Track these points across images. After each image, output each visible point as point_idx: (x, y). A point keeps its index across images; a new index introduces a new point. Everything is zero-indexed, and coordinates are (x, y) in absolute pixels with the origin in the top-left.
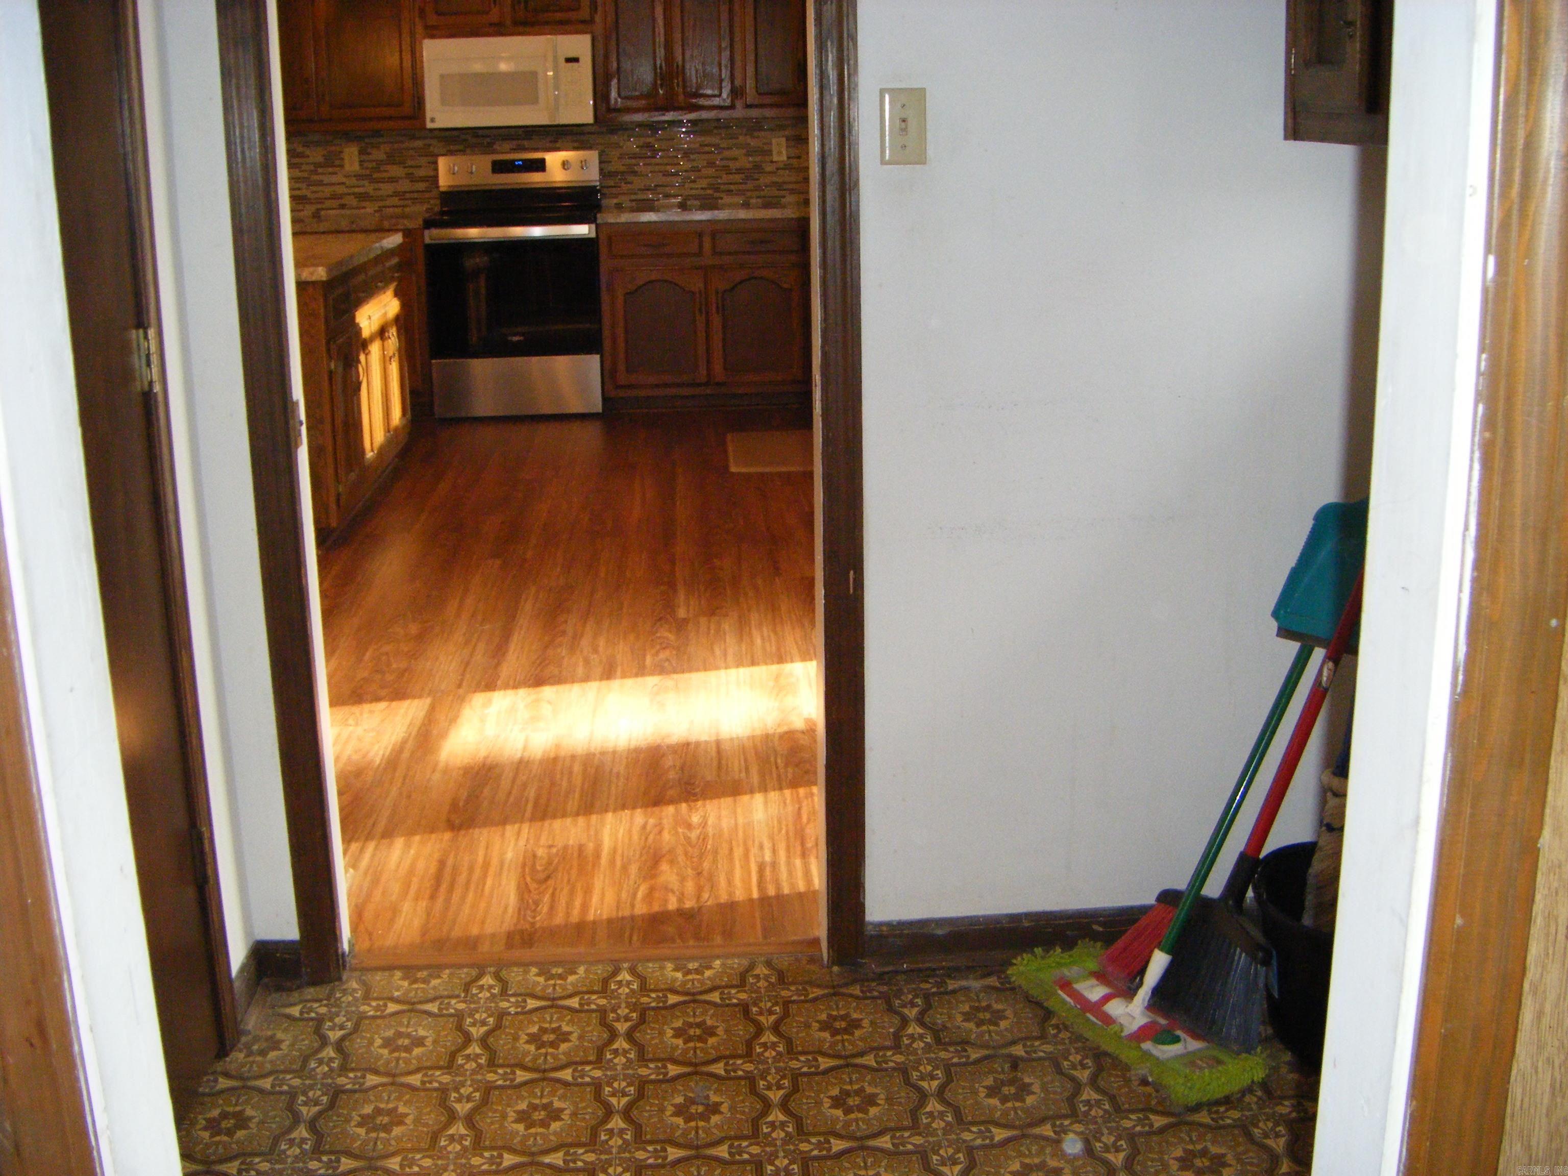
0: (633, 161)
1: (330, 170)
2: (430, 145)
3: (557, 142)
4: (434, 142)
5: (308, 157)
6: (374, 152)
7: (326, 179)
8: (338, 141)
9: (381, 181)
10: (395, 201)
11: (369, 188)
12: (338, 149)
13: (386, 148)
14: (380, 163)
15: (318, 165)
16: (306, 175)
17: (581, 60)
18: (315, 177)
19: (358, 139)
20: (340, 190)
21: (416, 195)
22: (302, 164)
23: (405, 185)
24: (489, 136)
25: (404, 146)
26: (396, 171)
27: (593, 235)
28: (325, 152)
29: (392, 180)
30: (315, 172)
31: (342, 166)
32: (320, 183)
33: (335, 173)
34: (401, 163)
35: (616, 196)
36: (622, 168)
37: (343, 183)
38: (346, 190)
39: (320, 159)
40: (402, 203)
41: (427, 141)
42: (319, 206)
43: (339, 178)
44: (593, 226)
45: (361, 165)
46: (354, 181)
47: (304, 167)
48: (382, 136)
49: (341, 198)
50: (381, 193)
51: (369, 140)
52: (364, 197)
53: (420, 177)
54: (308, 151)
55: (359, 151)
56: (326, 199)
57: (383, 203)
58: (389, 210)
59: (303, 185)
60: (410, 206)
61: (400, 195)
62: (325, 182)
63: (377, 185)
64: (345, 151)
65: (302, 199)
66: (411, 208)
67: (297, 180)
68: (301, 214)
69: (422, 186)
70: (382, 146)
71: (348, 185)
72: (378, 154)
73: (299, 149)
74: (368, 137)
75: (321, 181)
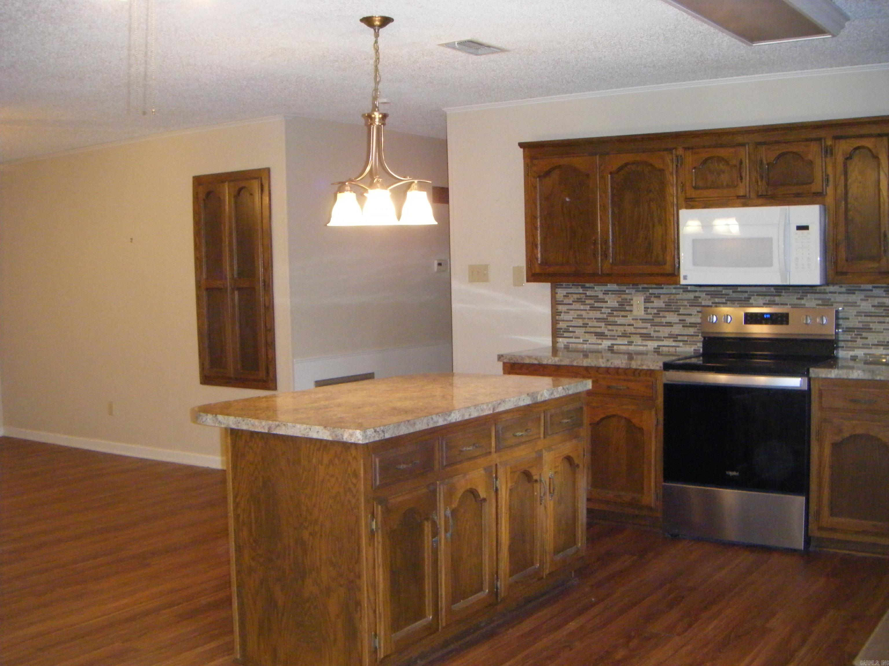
0: (869, 319)
1: (623, 313)
2: (700, 297)
3: (803, 299)
4: (703, 295)
5: (607, 302)
6: (656, 301)
7: (620, 320)
8: (630, 291)
9: (661, 325)
10: (670, 342)
11: (650, 330)
12: (629, 297)
14: (660, 310)
15: (614, 309)
16: (605, 316)
17: (810, 228)
18: (611, 319)
19: (644, 289)
20: (630, 330)
21: (686, 338)
22: (602, 307)
23: (677, 330)
24: (746, 292)
25: (678, 297)
26: (672, 318)
27: (806, 388)
28: (620, 300)
29: (669, 324)
30: (611, 314)
31: (631, 311)
32: (615, 324)
33: (626, 316)
34: (676, 311)
35: (853, 349)
36: (860, 325)
37: (633, 325)
38: (633, 331)
39: (616, 305)
40: (674, 344)
41: (697, 294)
43: (629, 320)
44: (806, 379)
45: (645, 311)
46: (640, 324)
47: (603, 310)
48: (662, 288)
49: (630, 337)
50: (661, 334)
51: (651, 291)
52: (647, 337)
53: (690, 323)
54: (607, 298)
55: (645, 299)
56: (618, 336)
57: (661, 343)
58: (665, 349)
59: (603, 324)
60: (681, 347)
61: (674, 337)
62: (618, 323)
63: (657, 328)
64: (635, 299)
65: (601, 335)
66: (682, 348)
67: (598, 320)
68: (600, 347)
69: (691, 331)
70: (662, 296)
71: (635, 326)
72: (658, 303)
73: (601, 296)
74: (652, 288)
75: (616, 322)
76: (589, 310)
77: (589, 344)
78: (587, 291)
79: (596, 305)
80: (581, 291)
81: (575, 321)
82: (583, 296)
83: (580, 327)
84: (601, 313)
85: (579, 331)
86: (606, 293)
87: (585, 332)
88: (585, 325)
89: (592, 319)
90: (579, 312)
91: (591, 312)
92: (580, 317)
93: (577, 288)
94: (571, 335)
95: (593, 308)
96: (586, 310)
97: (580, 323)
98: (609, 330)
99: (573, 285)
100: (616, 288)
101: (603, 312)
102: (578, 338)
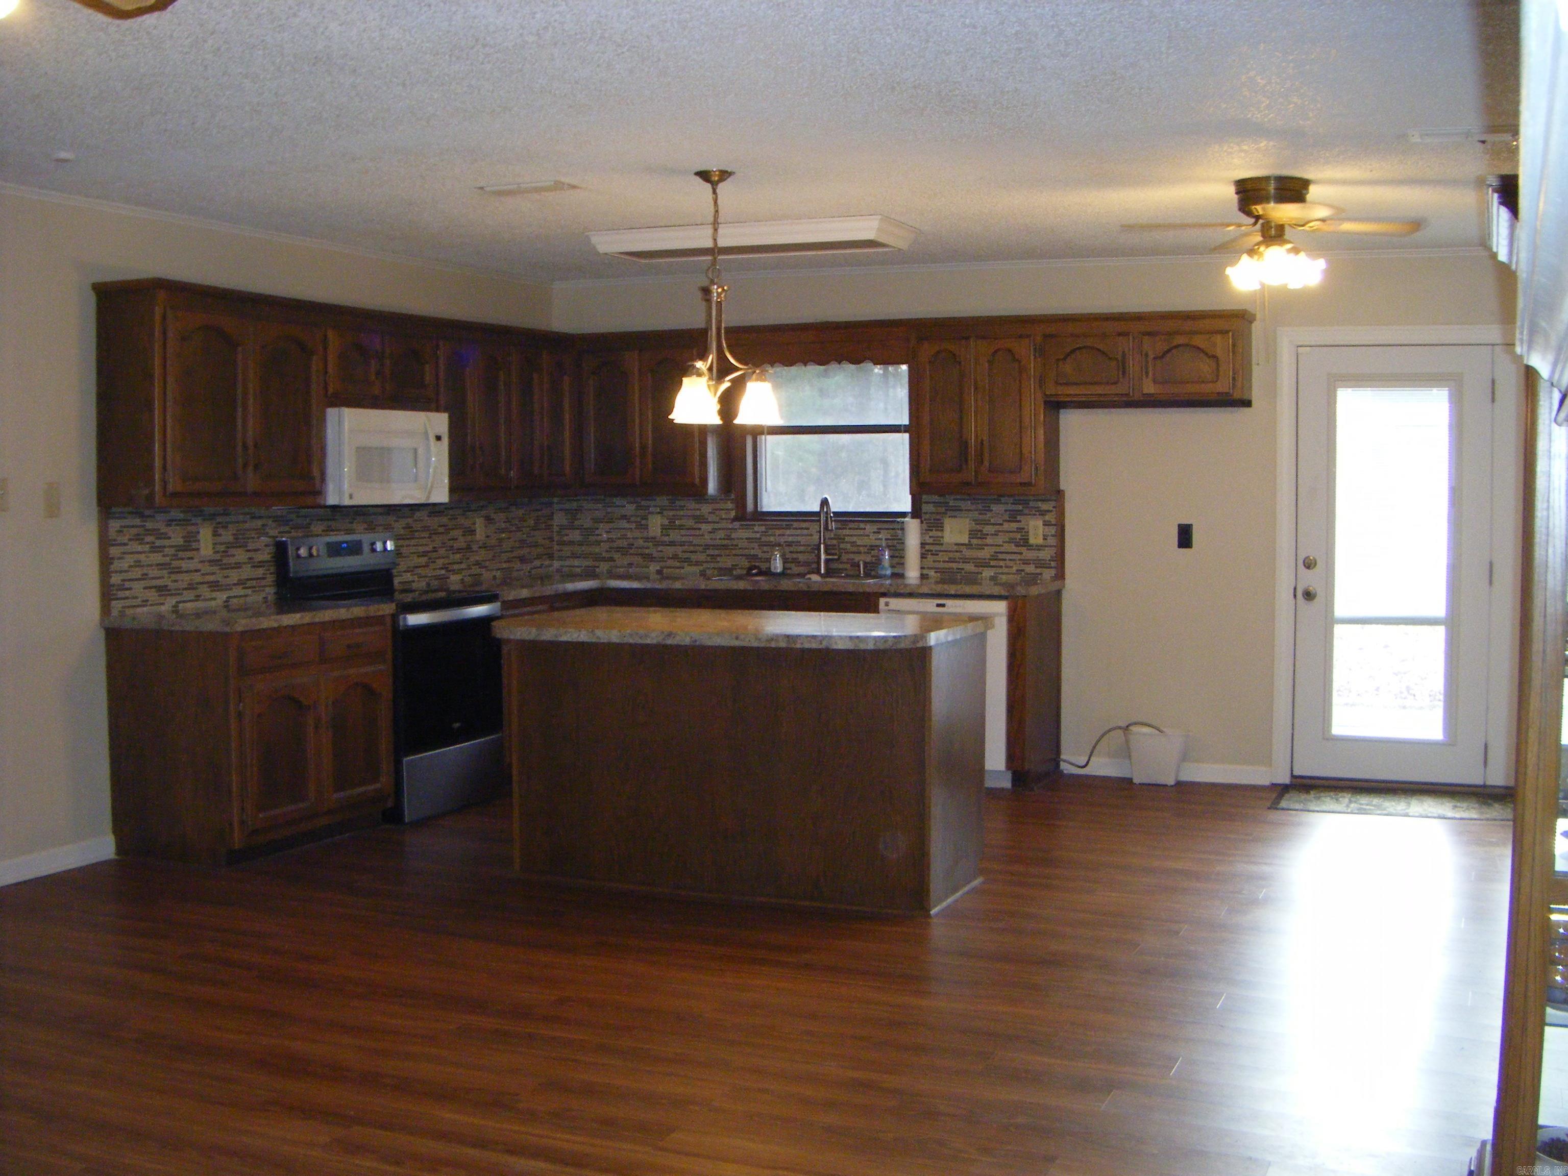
1: (189, 554)
2: (266, 525)
4: (269, 522)
5: (170, 538)
6: (224, 533)
7: (184, 565)
8: (194, 520)
9: (229, 567)
10: (239, 591)
11: (219, 575)
12: (193, 529)
13: (232, 529)
14: (228, 546)
15: (179, 548)
16: (168, 560)
18: (175, 563)
19: (212, 517)
20: (197, 578)
21: (254, 583)
22: (164, 547)
23: (246, 572)
25: (247, 526)
26: (240, 555)
28: (184, 533)
29: (238, 566)
30: (175, 557)
31: (198, 549)
32: (179, 571)
33: (192, 558)
34: (245, 546)
37: (199, 571)
38: (201, 579)
39: (181, 541)
40: (242, 592)
41: (263, 521)
42: (179, 598)
43: (196, 564)
45: (213, 548)
46: (206, 568)
47: (167, 551)
48: (230, 514)
49: (196, 588)
50: (228, 581)
51: (219, 519)
52: (215, 586)
53: (260, 562)
54: (169, 531)
55: (213, 531)
56: (184, 589)
57: (231, 593)
58: (235, 601)
59: (165, 573)
60: (251, 596)
61: (241, 582)
62: (184, 569)
63: (226, 572)
64: (201, 531)
65: (163, 590)
66: (252, 598)
67: (161, 566)
68: (163, 608)
69: (260, 572)
70: (230, 526)
71: (202, 572)
72: (227, 536)
73: (163, 529)
74: (219, 515)
75: (181, 567)
76: (150, 552)
77: (151, 605)
78: (146, 521)
79: (159, 543)
80: (137, 521)
81: (132, 571)
82: (141, 530)
83: (136, 580)
84: (164, 556)
85: (138, 587)
86: (170, 523)
87: (145, 588)
88: (145, 577)
89: (152, 565)
90: (137, 556)
91: (151, 555)
92: (138, 564)
93: (135, 518)
94: (127, 593)
95: (155, 549)
96: (144, 552)
97: (137, 573)
98: (174, 581)
100: (182, 516)
101: (165, 553)
102: (136, 598)
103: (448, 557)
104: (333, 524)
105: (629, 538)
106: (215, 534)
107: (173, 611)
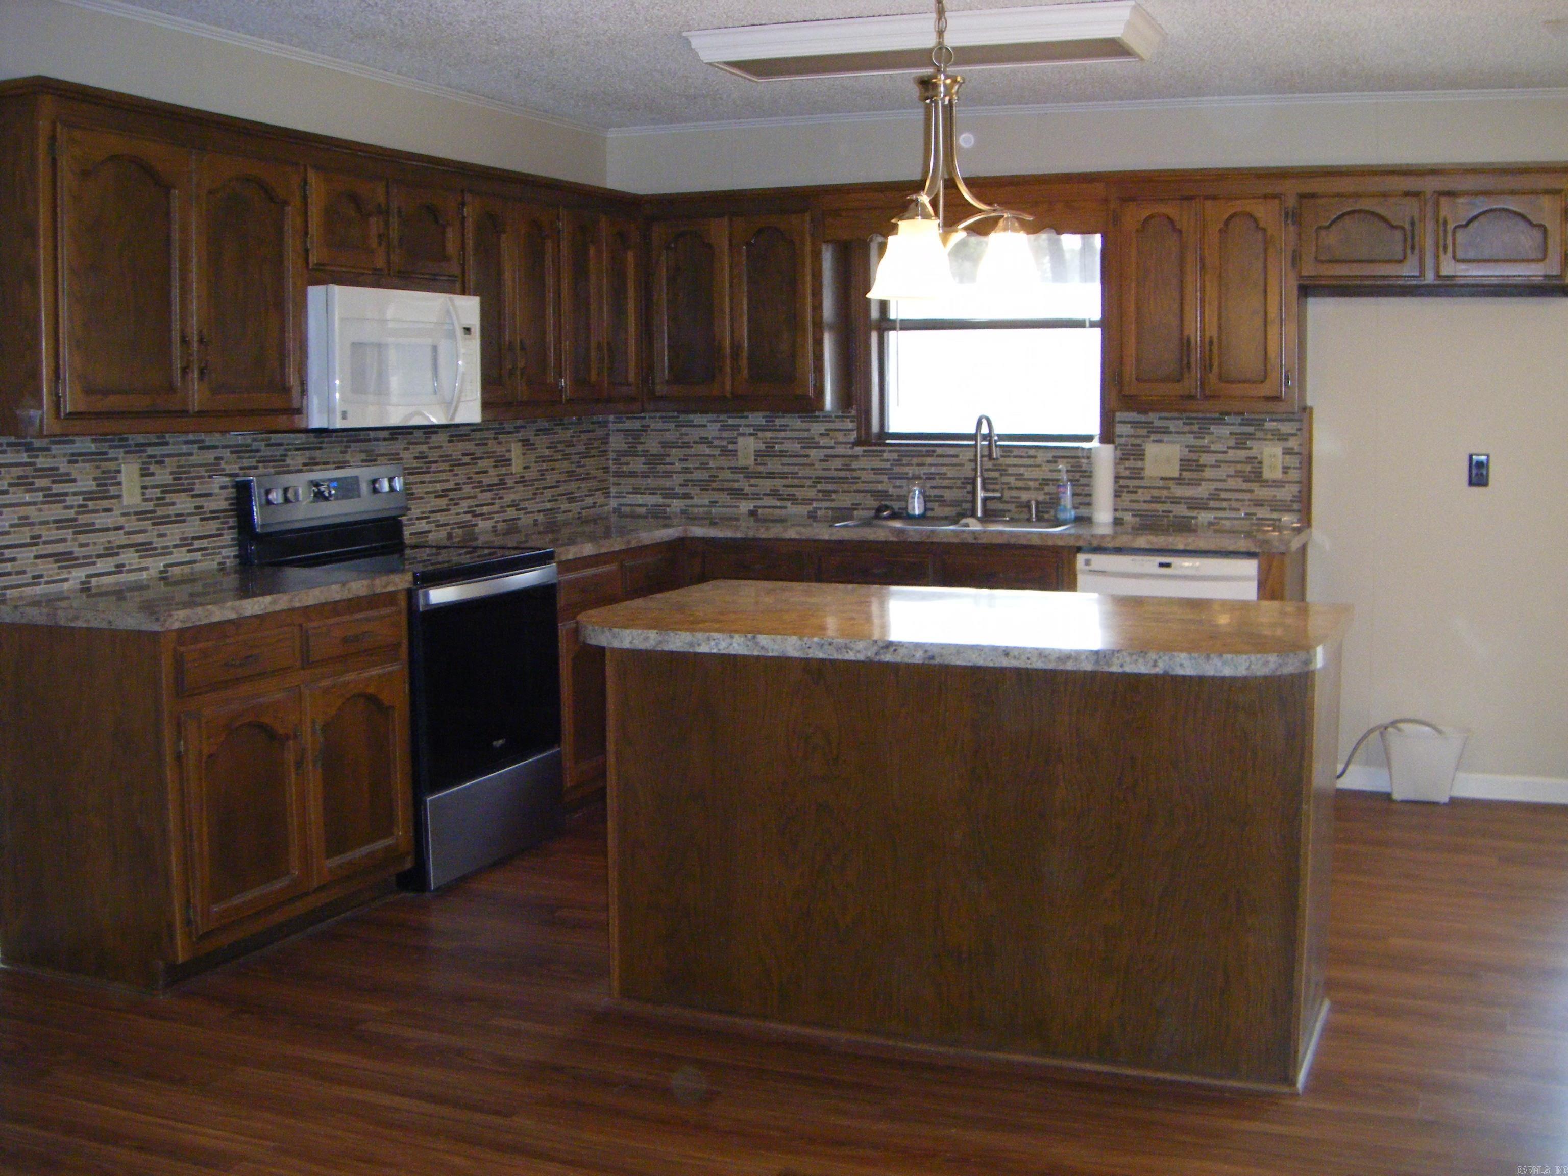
1: (105, 504)
2: (222, 458)
5: (74, 481)
6: (158, 470)
7: (101, 520)
8: (112, 453)
9: (166, 520)
10: (183, 555)
11: (152, 534)
12: (111, 465)
13: (171, 465)
14: (165, 489)
15: (89, 496)
19: (140, 448)
20: (119, 538)
21: (204, 543)
22: (66, 494)
23: (192, 527)
25: (193, 460)
26: (183, 503)
28: (97, 472)
29: (180, 518)
30: (84, 509)
31: (119, 497)
32: (89, 529)
33: (110, 510)
34: (190, 489)
37: (120, 528)
38: (124, 540)
39: (92, 485)
40: (189, 557)
42: (91, 570)
43: (115, 518)
45: (142, 494)
46: (132, 524)
47: (70, 500)
48: (167, 444)
49: (117, 554)
50: (166, 542)
51: (150, 451)
52: (146, 549)
53: (212, 512)
54: (75, 471)
55: (141, 469)
56: (98, 556)
57: (169, 560)
58: (176, 570)
59: (68, 534)
60: (200, 561)
61: (186, 543)
62: (97, 527)
63: (162, 529)
64: (123, 469)
65: (65, 559)
66: (201, 564)
67: (60, 523)
68: (66, 586)
69: (212, 526)
70: (166, 460)
71: (126, 529)
72: (163, 476)
73: (64, 468)
74: (150, 444)
75: (93, 524)
76: (43, 503)
77: (47, 582)
78: (37, 457)
79: (57, 488)
80: (24, 458)
81: (15, 532)
82: (28, 471)
83: (23, 545)
84: (66, 508)
85: (26, 556)
86: (73, 459)
87: (36, 557)
88: (35, 540)
89: (47, 523)
90: (23, 511)
91: (46, 507)
92: (25, 522)
93: (18, 451)
95: (52, 498)
96: (34, 504)
97: (24, 535)
98: (82, 545)
99: (9, 444)
100: (93, 447)
101: (68, 503)
102: (24, 572)
103: (475, 497)
104: (317, 454)
105: (711, 468)
106: (145, 473)
107: (82, 590)
